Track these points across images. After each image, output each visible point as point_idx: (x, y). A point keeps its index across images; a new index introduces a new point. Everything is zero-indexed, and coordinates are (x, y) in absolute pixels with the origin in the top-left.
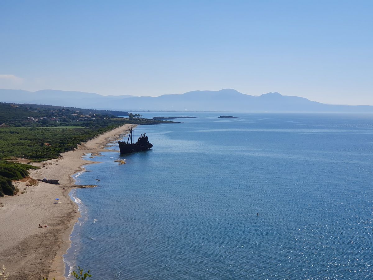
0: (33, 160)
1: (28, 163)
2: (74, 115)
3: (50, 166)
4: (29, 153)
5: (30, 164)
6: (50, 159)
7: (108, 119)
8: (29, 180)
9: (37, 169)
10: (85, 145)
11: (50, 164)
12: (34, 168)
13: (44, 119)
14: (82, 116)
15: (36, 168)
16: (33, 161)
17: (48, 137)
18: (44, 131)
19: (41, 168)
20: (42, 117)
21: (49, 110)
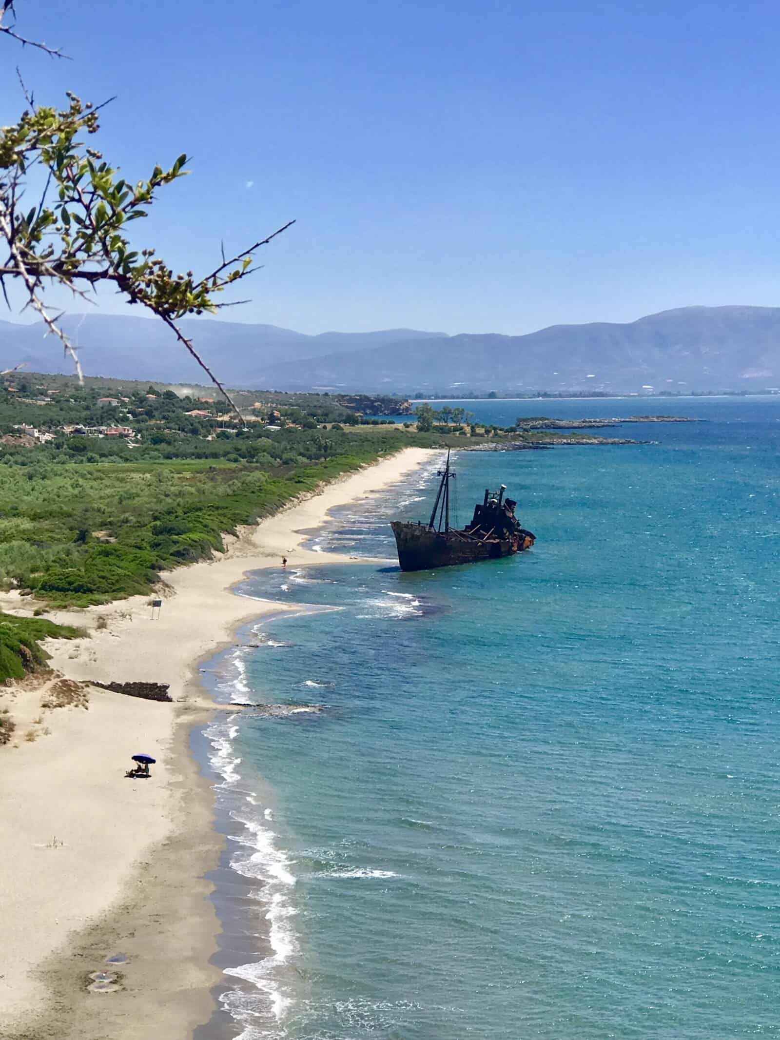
0: (55, 599)
1: (37, 613)
2: (194, 413)
3: (125, 624)
4: (33, 571)
5: (46, 616)
6: (122, 594)
7: (333, 427)
8: (50, 684)
9: (76, 637)
10: (256, 538)
11: (123, 616)
12: (63, 633)
13: (78, 431)
14: (226, 418)
15: (72, 633)
16: (57, 603)
17: (103, 507)
18: (81, 481)
19: (92, 632)
20: (71, 422)
21: (94, 397)
